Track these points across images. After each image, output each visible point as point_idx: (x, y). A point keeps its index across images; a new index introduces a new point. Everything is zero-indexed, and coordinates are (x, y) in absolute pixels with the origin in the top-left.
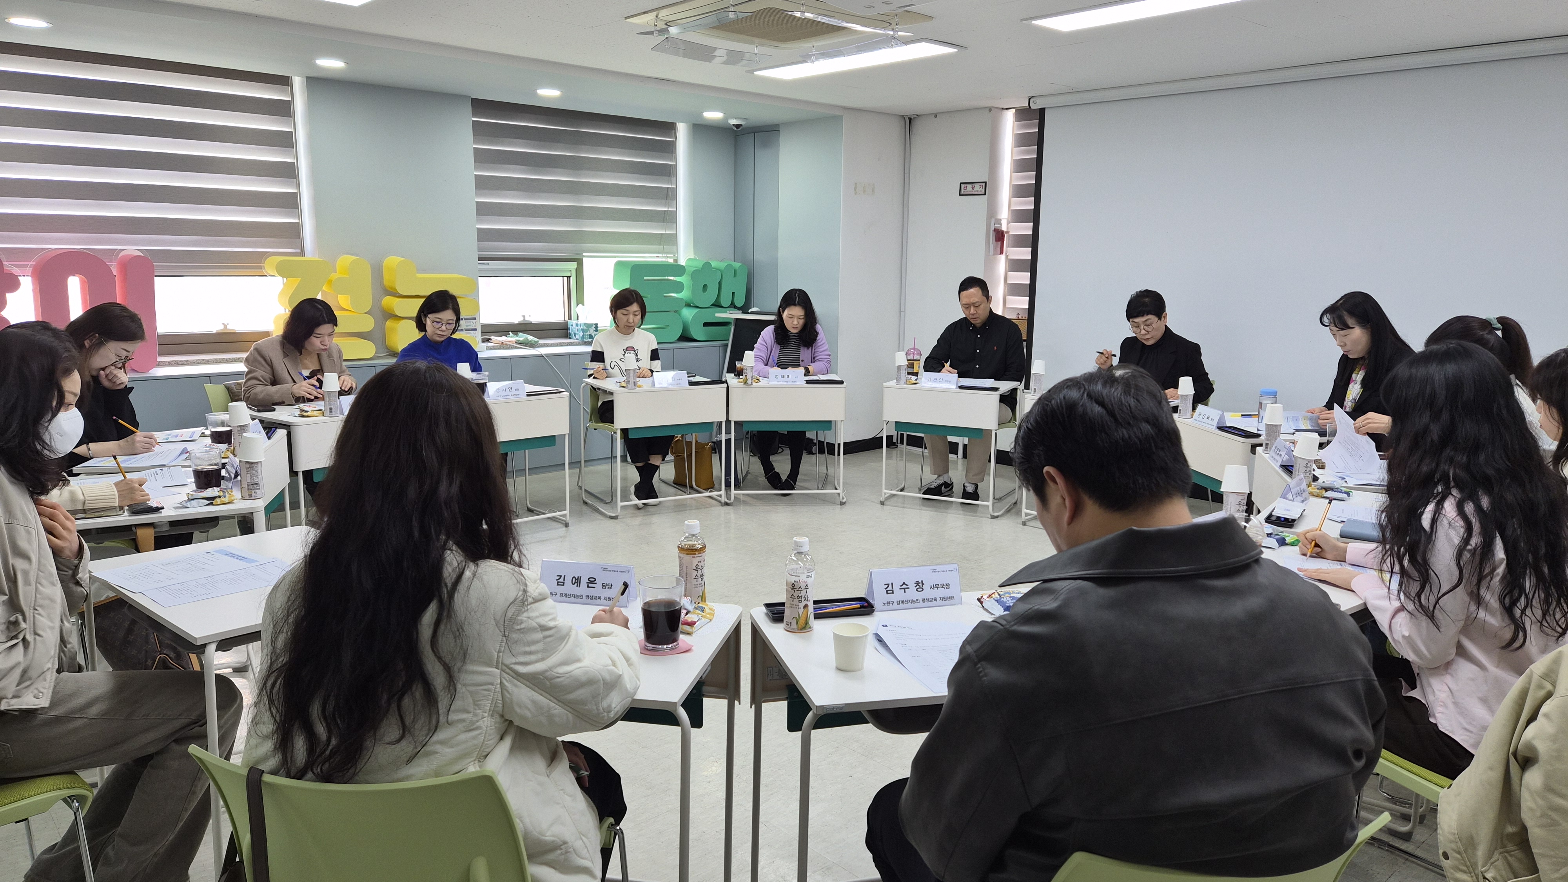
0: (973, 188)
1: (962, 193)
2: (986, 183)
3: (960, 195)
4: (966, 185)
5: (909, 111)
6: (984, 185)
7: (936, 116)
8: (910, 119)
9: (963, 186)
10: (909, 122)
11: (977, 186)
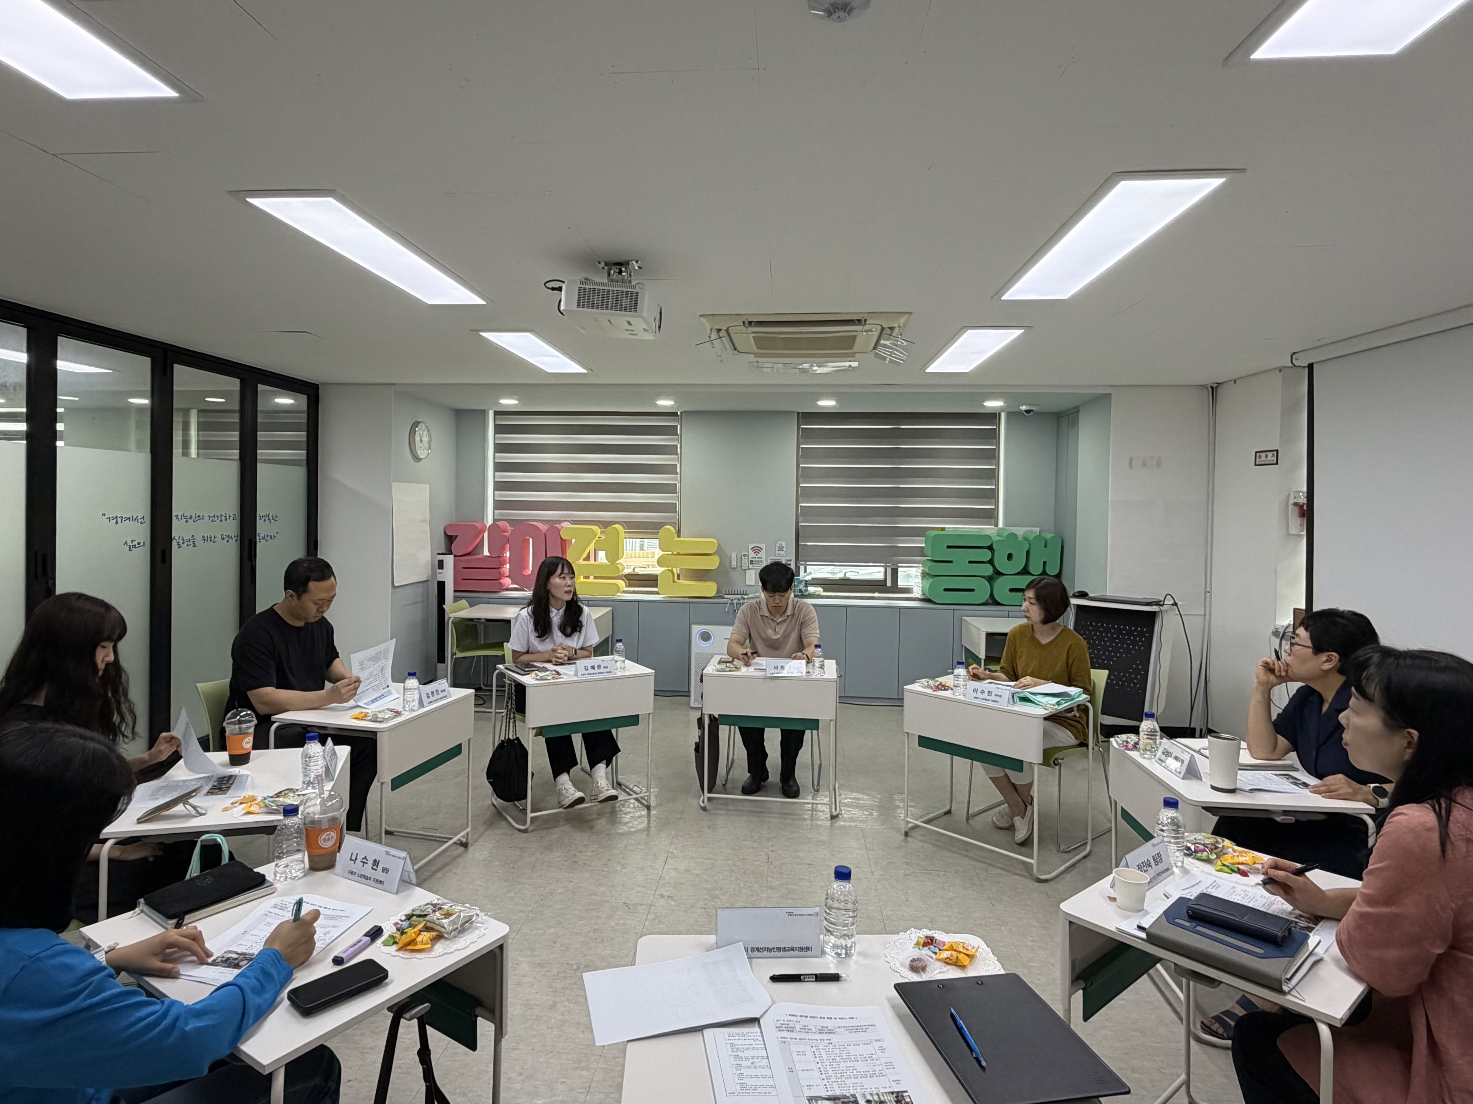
0: (1266, 456)
1: (1257, 463)
2: (1277, 451)
3: (1256, 465)
4: (1260, 454)
5: (1210, 379)
6: (1275, 453)
7: (1235, 382)
8: (1212, 388)
9: (1258, 454)
10: (1214, 390)
11: (1270, 454)
